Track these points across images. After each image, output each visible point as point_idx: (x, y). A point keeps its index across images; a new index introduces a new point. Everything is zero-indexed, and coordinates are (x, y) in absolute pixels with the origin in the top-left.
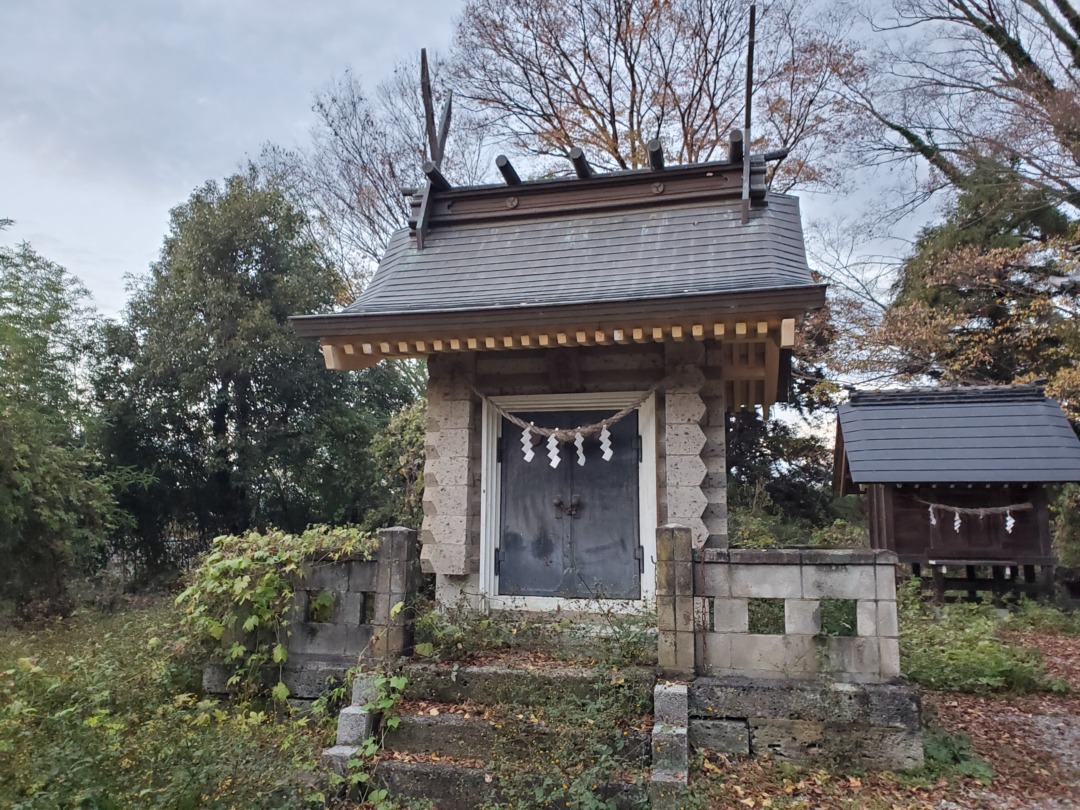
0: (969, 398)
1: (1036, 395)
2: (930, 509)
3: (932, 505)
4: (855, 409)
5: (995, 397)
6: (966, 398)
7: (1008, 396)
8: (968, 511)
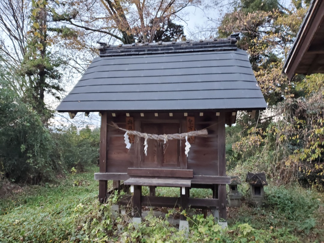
0: (182, 49)
1: (230, 46)
2: (126, 135)
3: (128, 132)
4: (103, 58)
5: (201, 48)
6: (181, 49)
7: (210, 47)
8: (155, 137)
